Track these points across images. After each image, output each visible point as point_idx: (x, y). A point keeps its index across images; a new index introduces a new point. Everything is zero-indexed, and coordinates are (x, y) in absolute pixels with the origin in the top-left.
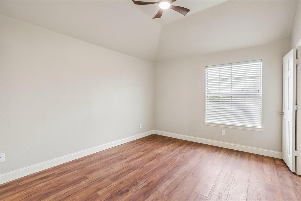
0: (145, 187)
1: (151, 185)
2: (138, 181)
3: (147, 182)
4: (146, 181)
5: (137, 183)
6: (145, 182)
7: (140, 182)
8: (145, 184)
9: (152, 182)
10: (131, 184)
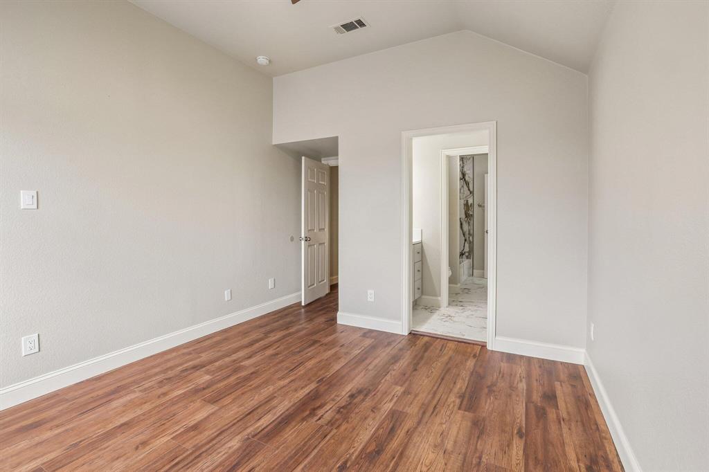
0: (320, 407)
1: (308, 412)
2: (338, 416)
3: (318, 418)
4: (320, 419)
5: (339, 412)
6: (322, 416)
7: (333, 415)
8: (320, 412)
9: (304, 419)
10: (351, 408)
